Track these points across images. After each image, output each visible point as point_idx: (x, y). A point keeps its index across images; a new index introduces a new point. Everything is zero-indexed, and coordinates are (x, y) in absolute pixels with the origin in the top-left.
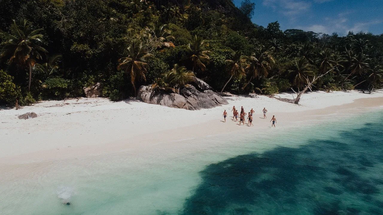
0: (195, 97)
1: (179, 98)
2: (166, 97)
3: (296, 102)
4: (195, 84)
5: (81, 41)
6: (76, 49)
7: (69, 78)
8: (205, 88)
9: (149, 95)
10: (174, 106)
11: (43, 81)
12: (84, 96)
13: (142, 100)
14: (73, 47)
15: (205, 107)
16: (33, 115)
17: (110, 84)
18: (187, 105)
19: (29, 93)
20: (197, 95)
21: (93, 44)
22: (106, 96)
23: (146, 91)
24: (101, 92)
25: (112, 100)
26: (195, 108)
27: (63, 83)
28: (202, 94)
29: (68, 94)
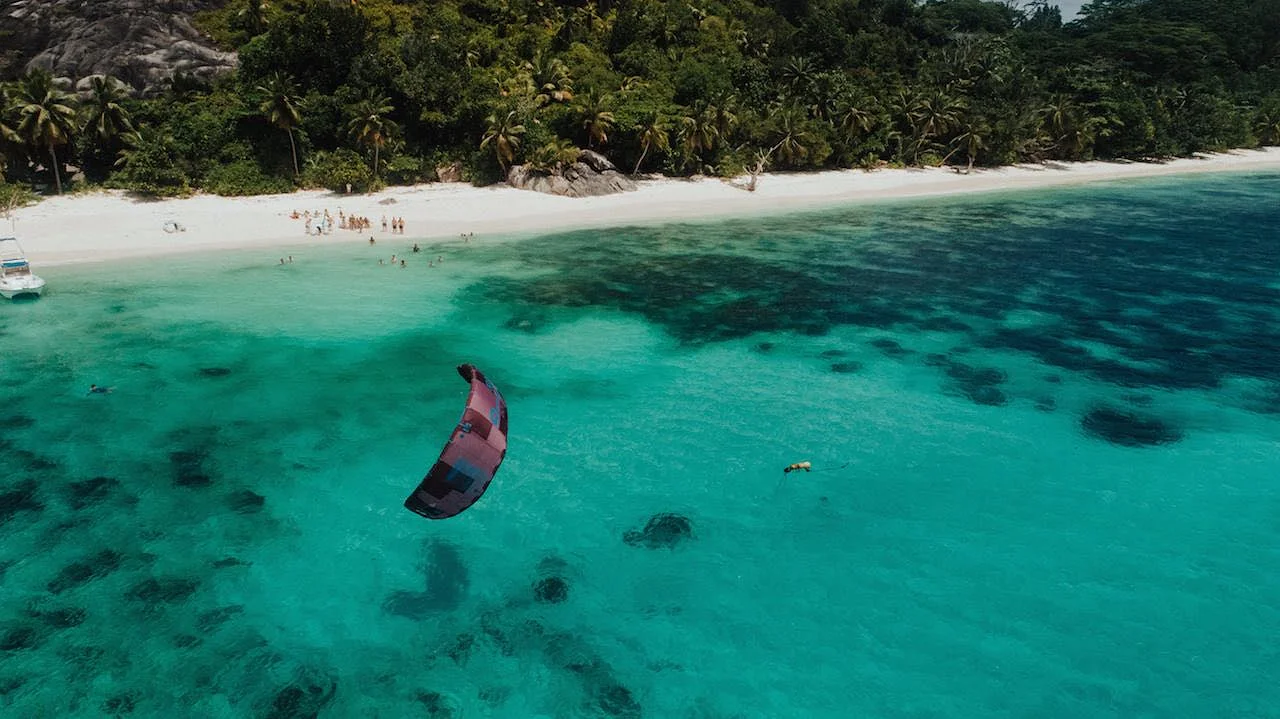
0: (584, 181)
1: (560, 182)
2: (543, 181)
3: (751, 189)
4: (590, 162)
5: (431, 107)
6: (426, 120)
7: (418, 156)
8: (604, 168)
9: (521, 177)
10: (553, 192)
11: (389, 161)
12: (437, 180)
13: (513, 185)
14: (423, 116)
15: (595, 194)
16: (392, 201)
17: (470, 163)
18: (570, 191)
19: (377, 178)
20: (586, 178)
21: (447, 109)
22: (468, 180)
23: (518, 172)
24: (460, 174)
25: (475, 186)
26: (580, 195)
27: (412, 164)
28: (599, 176)
29: (418, 178)
